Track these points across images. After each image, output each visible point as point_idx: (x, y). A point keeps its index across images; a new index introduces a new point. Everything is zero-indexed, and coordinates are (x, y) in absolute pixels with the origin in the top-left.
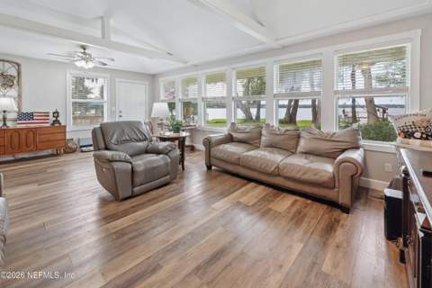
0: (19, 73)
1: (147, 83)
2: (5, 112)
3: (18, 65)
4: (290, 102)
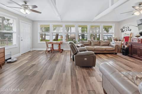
1: (31, 24)
4: (56, 34)
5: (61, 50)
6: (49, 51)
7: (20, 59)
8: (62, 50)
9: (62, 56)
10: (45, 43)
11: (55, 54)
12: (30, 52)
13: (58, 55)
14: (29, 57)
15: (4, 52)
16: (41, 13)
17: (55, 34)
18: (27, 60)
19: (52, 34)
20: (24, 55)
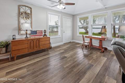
0: (31, 12)
2: (27, 30)
3: (31, 8)
4: (103, 27)
5: (103, 48)
6: (86, 46)
7: (61, 47)
8: (106, 49)
9: (102, 58)
10: (82, 36)
11: (93, 52)
12: (71, 43)
13: (96, 54)
14: (67, 47)
15: (50, 40)
16: (74, 4)
17: (101, 27)
18: (63, 50)
19: (92, 26)
20: (65, 44)
